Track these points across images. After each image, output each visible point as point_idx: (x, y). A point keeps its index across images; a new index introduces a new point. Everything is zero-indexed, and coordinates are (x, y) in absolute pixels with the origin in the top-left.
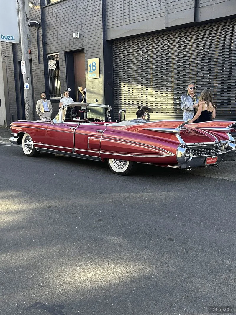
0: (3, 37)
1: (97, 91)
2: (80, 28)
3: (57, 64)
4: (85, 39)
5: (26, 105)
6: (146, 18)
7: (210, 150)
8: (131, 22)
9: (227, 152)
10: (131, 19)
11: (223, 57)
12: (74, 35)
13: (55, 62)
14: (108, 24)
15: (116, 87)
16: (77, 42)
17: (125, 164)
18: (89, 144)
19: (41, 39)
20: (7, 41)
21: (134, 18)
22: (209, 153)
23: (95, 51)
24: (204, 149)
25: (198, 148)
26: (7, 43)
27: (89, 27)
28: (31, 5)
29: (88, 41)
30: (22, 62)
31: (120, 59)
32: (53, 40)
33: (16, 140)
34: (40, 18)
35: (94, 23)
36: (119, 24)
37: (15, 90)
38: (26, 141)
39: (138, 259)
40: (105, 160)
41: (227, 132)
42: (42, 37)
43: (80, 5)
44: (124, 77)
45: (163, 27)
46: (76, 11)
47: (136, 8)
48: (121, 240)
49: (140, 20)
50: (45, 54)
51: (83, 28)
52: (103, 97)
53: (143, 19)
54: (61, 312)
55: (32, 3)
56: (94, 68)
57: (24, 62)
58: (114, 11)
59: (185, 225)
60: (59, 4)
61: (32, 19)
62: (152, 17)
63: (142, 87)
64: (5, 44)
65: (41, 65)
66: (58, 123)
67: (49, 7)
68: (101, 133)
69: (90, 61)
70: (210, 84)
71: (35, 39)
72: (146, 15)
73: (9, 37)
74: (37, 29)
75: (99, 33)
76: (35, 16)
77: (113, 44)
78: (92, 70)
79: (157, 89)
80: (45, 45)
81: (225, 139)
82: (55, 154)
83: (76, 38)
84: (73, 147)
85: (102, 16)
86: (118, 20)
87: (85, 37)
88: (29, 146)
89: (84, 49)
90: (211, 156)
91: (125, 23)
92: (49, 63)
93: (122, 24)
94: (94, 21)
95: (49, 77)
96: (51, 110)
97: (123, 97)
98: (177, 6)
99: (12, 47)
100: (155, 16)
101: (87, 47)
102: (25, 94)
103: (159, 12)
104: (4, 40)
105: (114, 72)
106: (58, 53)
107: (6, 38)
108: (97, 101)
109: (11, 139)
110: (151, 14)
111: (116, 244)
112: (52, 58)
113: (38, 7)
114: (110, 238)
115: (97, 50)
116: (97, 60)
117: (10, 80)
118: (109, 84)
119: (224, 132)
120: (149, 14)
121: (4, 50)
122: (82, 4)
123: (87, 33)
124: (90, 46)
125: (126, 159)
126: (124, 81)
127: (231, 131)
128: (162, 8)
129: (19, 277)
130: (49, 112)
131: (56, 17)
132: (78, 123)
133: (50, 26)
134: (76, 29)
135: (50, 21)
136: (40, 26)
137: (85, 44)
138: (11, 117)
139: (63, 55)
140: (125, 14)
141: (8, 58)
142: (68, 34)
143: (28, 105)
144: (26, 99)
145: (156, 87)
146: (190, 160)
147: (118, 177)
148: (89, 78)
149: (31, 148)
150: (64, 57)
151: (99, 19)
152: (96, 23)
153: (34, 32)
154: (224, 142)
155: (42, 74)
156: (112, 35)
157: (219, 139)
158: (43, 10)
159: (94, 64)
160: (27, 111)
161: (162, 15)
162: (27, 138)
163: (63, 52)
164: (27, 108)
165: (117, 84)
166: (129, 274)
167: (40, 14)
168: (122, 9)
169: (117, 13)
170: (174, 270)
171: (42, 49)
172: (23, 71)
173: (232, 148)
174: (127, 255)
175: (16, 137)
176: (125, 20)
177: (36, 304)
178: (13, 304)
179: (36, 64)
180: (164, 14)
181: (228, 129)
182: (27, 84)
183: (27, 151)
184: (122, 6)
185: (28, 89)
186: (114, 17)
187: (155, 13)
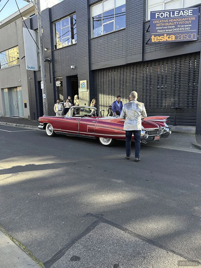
0: (28, 67)
1: (85, 99)
2: (75, 63)
3: (61, 83)
4: (78, 69)
5: (44, 107)
6: (114, 58)
7: (156, 132)
8: (106, 60)
9: (164, 133)
10: (105, 58)
11: (158, 81)
12: (72, 67)
13: (60, 82)
14: (92, 61)
15: (96, 97)
16: (73, 71)
17: (109, 140)
18: (88, 129)
19: (51, 69)
20: (31, 69)
21: (107, 58)
22: (156, 134)
23: (84, 76)
24: (154, 132)
25: (150, 131)
26: (31, 71)
27: (81, 63)
28: (46, 49)
29: (80, 71)
30: (41, 82)
31: (98, 81)
32: (59, 69)
33: (42, 127)
34: (51, 57)
35: (84, 61)
36: (99, 61)
37: (35, 98)
38: (48, 128)
39: (133, 190)
40: (97, 138)
41: (164, 122)
42: (52, 68)
43: (75, 50)
44: (101, 91)
45: (124, 64)
46: (72, 53)
47: (108, 52)
48: (121, 181)
49: (110, 59)
50: (54, 78)
51: (77, 63)
52: (89, 102)
53: (112, 59)
54: (102, 218)
55: (46, 48)
56: (84, 86)
57: (43, 82)
58: (95, 54)
59: (152, 173)
60: (62, 49)
61: (46, 57)
62: (118, 58)
63: (112, 97)
64: (29, 71)
65: (51, 84)
66: (68, 117)
67: (56, 51)
68: (95, 123)
69: (81, 82)
70: (151, 95)
71: (48, 68)
72: (114, 56)
73: (32, 67)
74: (49, 63)
75: (87, 66)
76: (48, 55)
77: (95, 72)
78: (82, 87)
79: (124, 98)
80: (54, 73)
81: (163, 126)
82: (66, 135)
83: (73, 68)
84: (78, 131)
85: (88, 56)
86: (98, 59)
87: (78, 68)
88: (50, 130)
89: (77, 75)
90: (157, 135)
91: (102, 61)
92: (56, 83)
93: (100, 61)
94: (84, 59)
95: (56, 91)
96: (63, 110)
97: (100, 102)
98: (132, 52)
99: (33, 73)
100: (120, 57)
101: (80, 74)
102: (43, 101)
103: (122, 55)
104: (29, 69)
105: (95, 88)
106: (62, 77)
107: (30, 68)
108: (85, 104)
109: (39, 126)
110: (117, 56)
111: (119, 183)
112: (58, 80)
113: (50, 51)
114: (114, 180)
115: (85, 76)
116: (85, 81)
117: (32, 92)
118: (92, 95)
119: (162, 122)
120: (116, 56)
121: (29, 75)
122: (76, 49)
123: (80, 66)
124: (81, 73)
125: (110, 137)
126: (101, 93)
127: (166, 122)
128: (123, 53)
129: (73, 201)
130: (61, 110)
131: (60, 57)
132: (81, 118)
133: (57, 61)
134: (73, 63)
135: (57, 59)
136: (51, 61)
137: (78, 72)
138: (33, 113)
139: (65, 78)
140: (102, 56)
141: (31, 79)
142: (68, 66)
143: (45, 107)
144: (44, 104)
145: (123, 97)
146: (147, 138)
147: (105, 147)
148: (80, 92)
149: (51, 132)
150: (65, 79)
151: (87, 58)
152: (85, 60)
153: (47, 65)
154: (163, 128)
155: (52, 89)
156: (94, 68)
157: (160, 126)
158: (52, 52)
159: (84, 84)
160: (44, 110)
161: (124, 57)
162: (49, 126)
163: (65, 76)
164: (44, 109)
165: (96, 95)
166: (131, 198)
167: (51, 54)
168: (100, 53)
169: (97, 55)
170: (154, 196)
171: (52, 74)
172: (42, 87)
173: (167, 131)
174: (127, 189)
175: (42, 125)
176: (102, 59)
177: (88, 214)
178: (76, 214)
179: (48, 83)
180: (125, 56)
181: (165, 120)
182: (44, 95)
183: (49, 134)
184: (100, 51)
185: (45, 97)
186: (95, 57)
187: (119, 55)
